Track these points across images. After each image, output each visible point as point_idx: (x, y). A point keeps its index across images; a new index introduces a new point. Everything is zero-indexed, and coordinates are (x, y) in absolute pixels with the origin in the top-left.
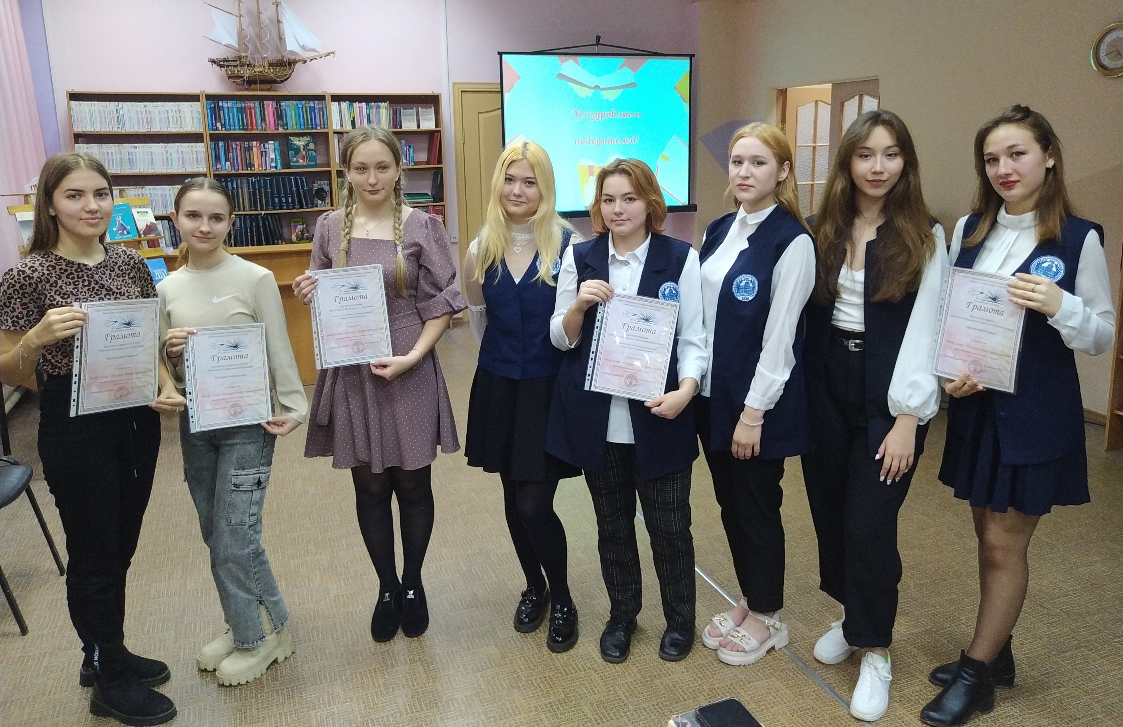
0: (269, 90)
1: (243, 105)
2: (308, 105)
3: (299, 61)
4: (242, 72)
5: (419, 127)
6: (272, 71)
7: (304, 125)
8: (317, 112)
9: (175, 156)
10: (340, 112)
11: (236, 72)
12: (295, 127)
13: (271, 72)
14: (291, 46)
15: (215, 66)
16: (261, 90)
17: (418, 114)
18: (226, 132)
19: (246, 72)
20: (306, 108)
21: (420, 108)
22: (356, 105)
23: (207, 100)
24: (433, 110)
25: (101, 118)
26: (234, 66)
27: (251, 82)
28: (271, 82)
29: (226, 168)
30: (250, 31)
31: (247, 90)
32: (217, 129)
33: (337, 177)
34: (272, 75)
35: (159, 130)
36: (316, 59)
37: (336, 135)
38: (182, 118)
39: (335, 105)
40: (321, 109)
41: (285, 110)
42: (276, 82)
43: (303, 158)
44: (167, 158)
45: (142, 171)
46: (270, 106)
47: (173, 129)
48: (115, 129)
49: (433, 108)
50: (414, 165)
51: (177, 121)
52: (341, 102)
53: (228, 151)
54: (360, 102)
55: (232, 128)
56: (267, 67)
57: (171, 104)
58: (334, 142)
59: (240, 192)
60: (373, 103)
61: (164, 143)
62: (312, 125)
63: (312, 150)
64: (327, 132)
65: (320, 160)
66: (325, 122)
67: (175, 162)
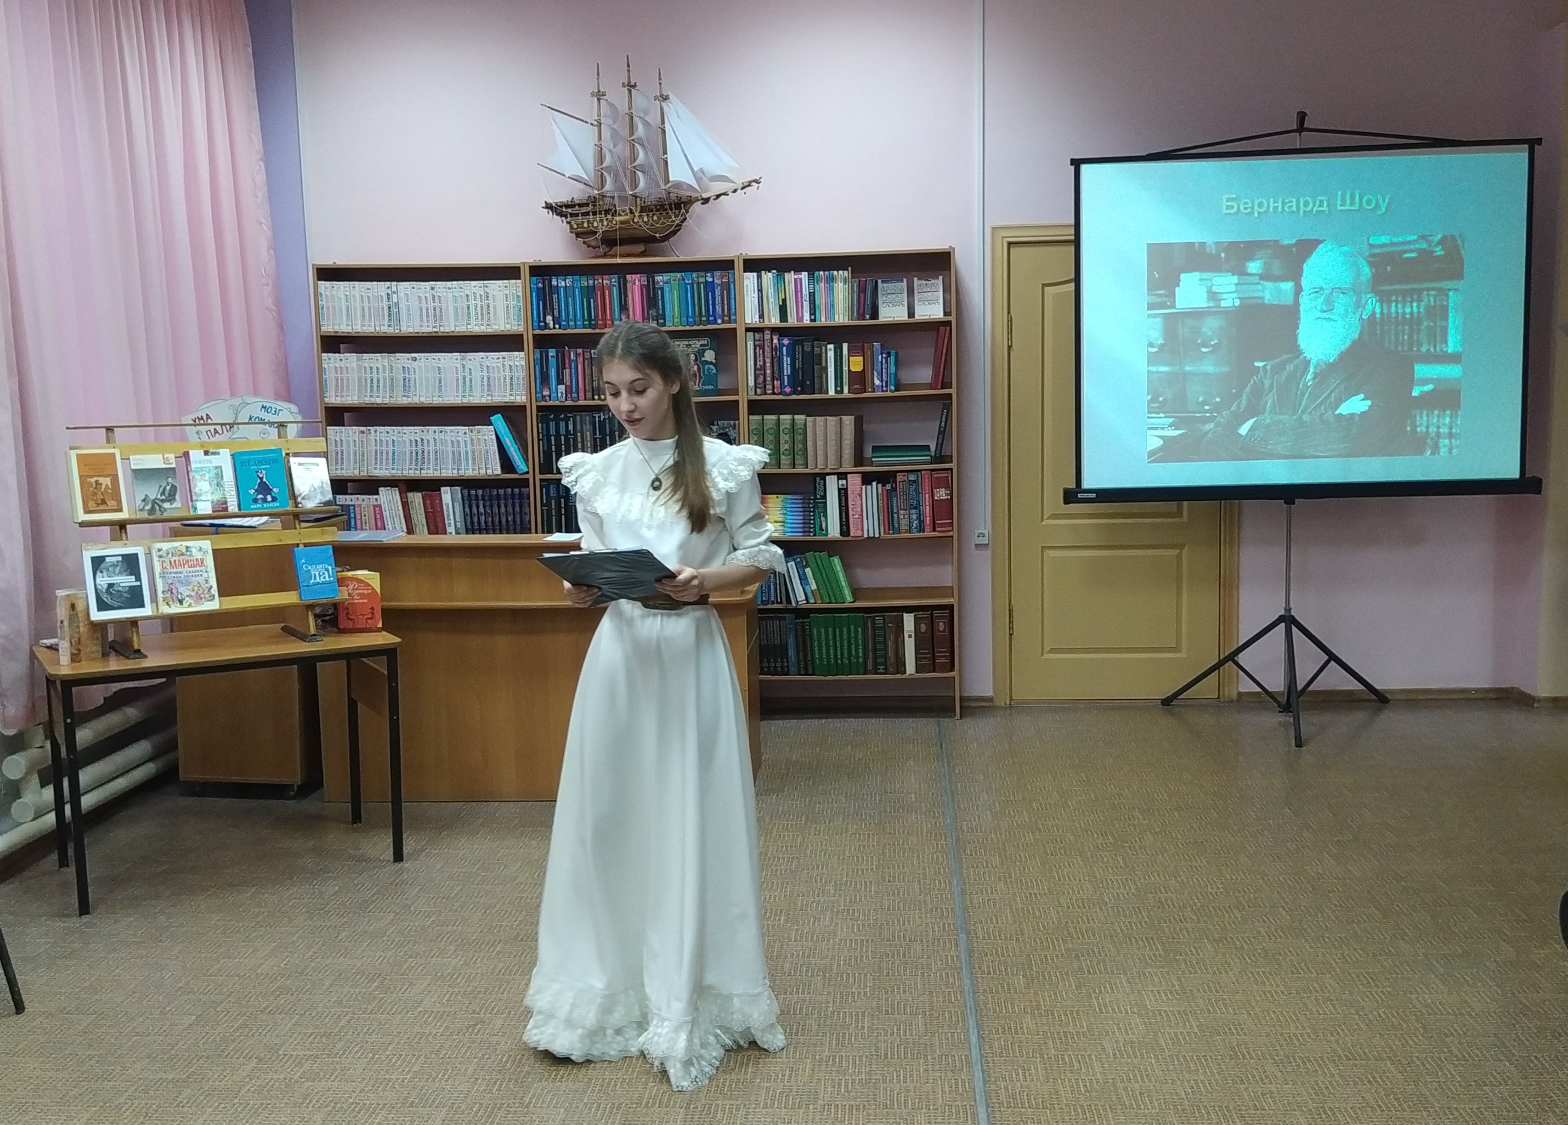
0: (638, 255)
1: (591, 282)
2: (702, 280)
3: (697, 200)
4: (595, 224)
5: (911, 314)
6: (646, 219)
7: (694, 317)
8: (718, 291)
9: (477, 375)
10: (760, 290)
11: (586, 225)
12: (677, 321)
13: (643, 222)
14: (679, 173)
15: (553, 215)
16: (626, 255)
17: (911, 292)
18: (561, 331)
19: (601, 225)
20: (699, 284)
21: (916, 279)
22: (790, 277)
23: (531, 275)
24: (939, 282)
25: (363, 308)
26: (583, 214)
27: (610, 241)
28: (646, 240)
29: (558, 395)
31: (605, 256)
32: (546, 326)
33: (749, 414)
34: (646, 228)
35: (453, 329)
36: (725, 194)
37: (750, 335)
38: (491, 308)
39: (750, 279)
40: (726, 287)
41: (662, 289)
42: (654, 240)
44: (464, 378)
45: (423, 399)
46: (636, 282)
47: (476, 327)
48: (385, 328)
49: (940, 278)
50: (897, 390)
51: (482, 314)
52: (763, 272)
53: (561, 366)
54: (798, 270)
55: (572, 323)
56: (637, 214)
57: (474, 283)
58: (747, 347)
59: (579, 440)
60: (821, 273)
61: (460, 352)
62: (708, 316)
63: (711, 363)
64: (735, 329)
65: (723, 382)
66: (731, 311)
67: (477, 385)
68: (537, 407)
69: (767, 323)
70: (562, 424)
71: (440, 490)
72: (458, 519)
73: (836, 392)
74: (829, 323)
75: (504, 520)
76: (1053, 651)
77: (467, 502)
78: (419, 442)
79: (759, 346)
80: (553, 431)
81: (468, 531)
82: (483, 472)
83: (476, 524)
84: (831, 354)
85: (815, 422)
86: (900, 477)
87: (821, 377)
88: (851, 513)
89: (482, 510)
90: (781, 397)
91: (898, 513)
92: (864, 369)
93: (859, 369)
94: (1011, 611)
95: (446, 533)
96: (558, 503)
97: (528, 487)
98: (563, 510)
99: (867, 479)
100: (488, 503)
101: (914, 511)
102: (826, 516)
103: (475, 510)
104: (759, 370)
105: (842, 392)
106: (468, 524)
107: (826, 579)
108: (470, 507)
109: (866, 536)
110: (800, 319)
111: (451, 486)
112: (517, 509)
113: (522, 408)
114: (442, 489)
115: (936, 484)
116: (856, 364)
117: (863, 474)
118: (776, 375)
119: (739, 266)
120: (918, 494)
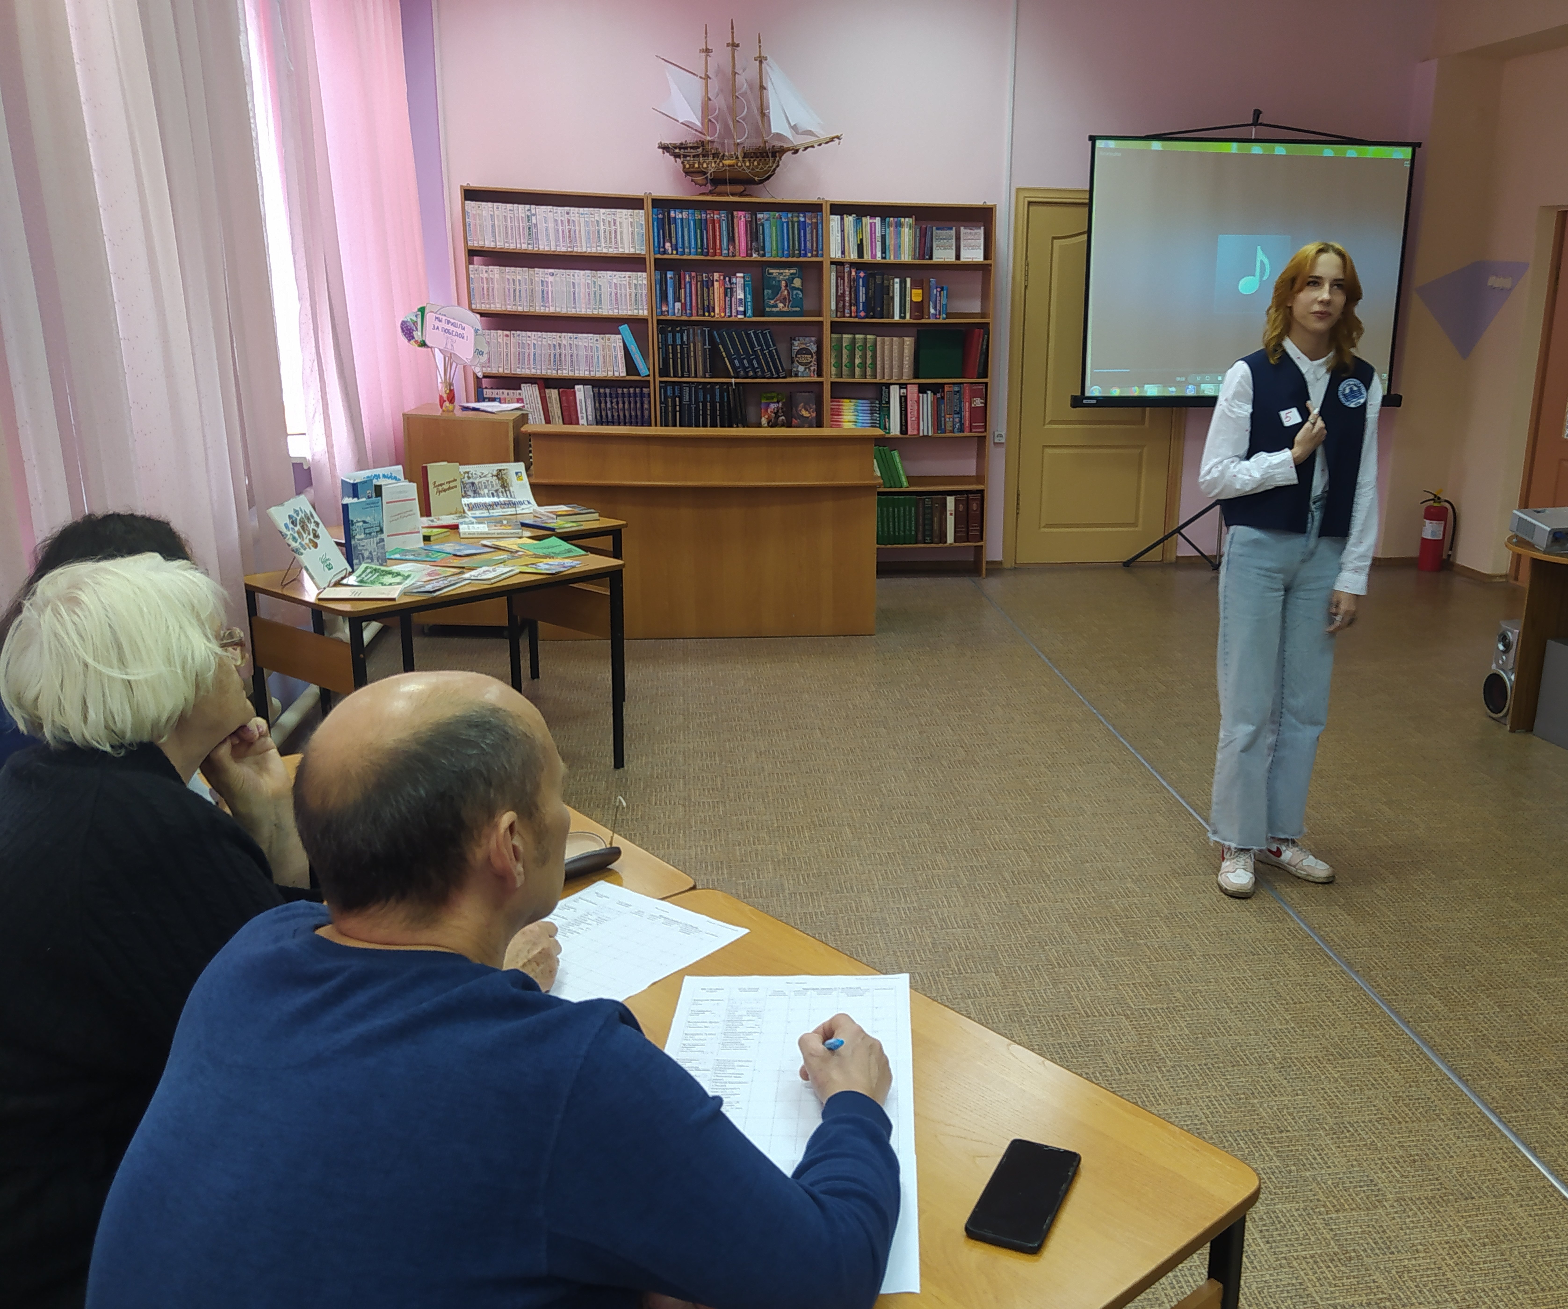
0: (741, 195)
1: (704, 215)
2: (795, 219)
3: (788, 150)
4: (705, 165)
5: (958, 257)
6: (748, 164)
7: (788, 250)
8: (808, 230)
9: (606, 290)
10: (843, 231)
11: (696, 166)
12: (774, 252)
13: (746, 167)
14: (778, 126)
15: (667, 154)
16: (733, 195)
17: (958, 238)
18: (678, 257)
19: (711, 166)
20: (793, 222)
21: (962, 228)
22: (867, 220)
23: (653, 207)
24: (981, 231)
25: (506, 227)
26: (694, 156)
27: (717, 181)
28: (746, 182)
29: (675, 310)
30: (719, 102)
31: (711, 193)
32: (665, 252)
33: (832, 332)
34: (748, 171)
35: (584, 250)
36: (813, 147)
37: (834, 266)
38: (618, 233)
39: (835, 220)
40: (815, 226)
41: (763, 225)
42: (752, 182)
43: (784, 301)
44: (595, 293)
45: (558, 310)
46: (741, 218)
47: (604, 249)
48: (523, 245)
49: (982, 228)
50: (947, 318)
51: (610, 238)
52: (845, 216)
53: (678, 286)
54: (873, 216)
55: (687, 250)
56: (740, 159)
57: (602, 211)
58: (830, 277)
59: (692, 349)
60: (892, 219)
61: (591, 270)
62: (800, 250)
63: (798, 289)
64: (822, 262)
65: (808, 305)
66: (820, 246)
67: (605, 298)
68: (658, 320)
69: (847, 258)
70: (678, 335)
71: (574, 388)
72: (589, 413)
73: (901, 317)
74: (897, 261)
75: (627, 413)
76: (1048, 526)
77: (597, 399)
78: (557, 347)
79: (840, 276)
80: (670, 341)
81: (597, 424)
82: (610, 374)
83: (604, 416)
84: (897, 286)
85: (883, 343)
86: (947, 388)
87: (889, 305)
88: (909, 416)
89: (609, 405)
90: (856, 320)
91: (944, 417)
92: (922, 301)
93: (919, 299)
94: (1018, 495)
95: (578, 423)
96: (674, 402)
97: (649, 387)
98: (678, 408)
99: (922, 389)
100: (615, 400)
101: (956, 416)
102: (889, 418)
103: (603, 405)
104: (840, 298)
105: (904, 317)
106: (598, 417)
107: (887, 467)
108: (600, 403)
109: (921, 434)
110: (874, 256)
111: (584, 385)
112: (638, 405)
113: (644, 321)
114: (577, 387)
115: (974, 394)
116: (917, 295)
117: (920, 385)
118: (853, 301)
119: (826, 209)
120: (960, 402)
